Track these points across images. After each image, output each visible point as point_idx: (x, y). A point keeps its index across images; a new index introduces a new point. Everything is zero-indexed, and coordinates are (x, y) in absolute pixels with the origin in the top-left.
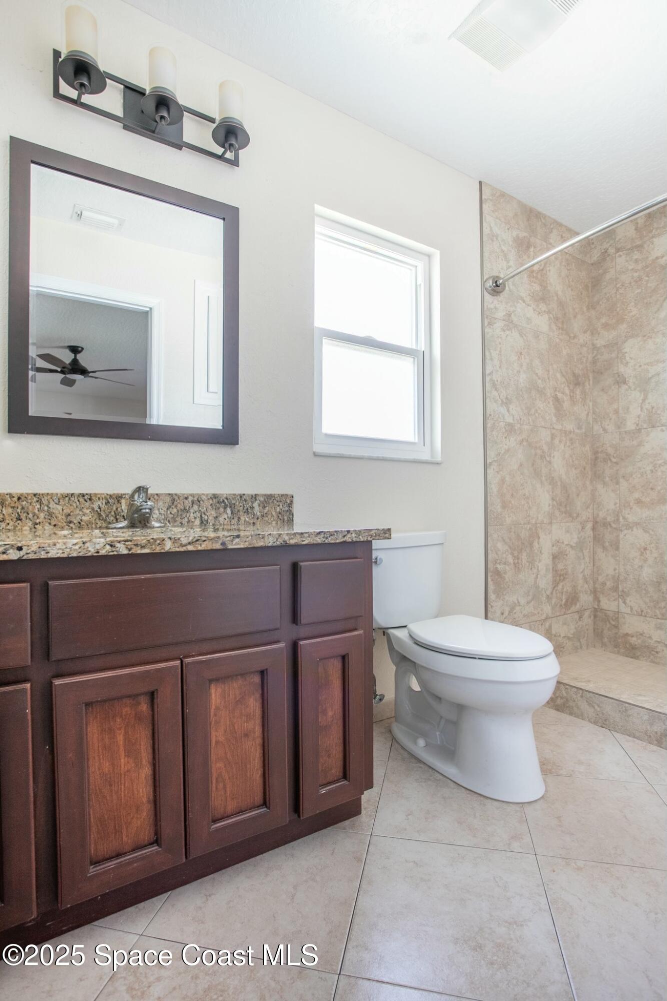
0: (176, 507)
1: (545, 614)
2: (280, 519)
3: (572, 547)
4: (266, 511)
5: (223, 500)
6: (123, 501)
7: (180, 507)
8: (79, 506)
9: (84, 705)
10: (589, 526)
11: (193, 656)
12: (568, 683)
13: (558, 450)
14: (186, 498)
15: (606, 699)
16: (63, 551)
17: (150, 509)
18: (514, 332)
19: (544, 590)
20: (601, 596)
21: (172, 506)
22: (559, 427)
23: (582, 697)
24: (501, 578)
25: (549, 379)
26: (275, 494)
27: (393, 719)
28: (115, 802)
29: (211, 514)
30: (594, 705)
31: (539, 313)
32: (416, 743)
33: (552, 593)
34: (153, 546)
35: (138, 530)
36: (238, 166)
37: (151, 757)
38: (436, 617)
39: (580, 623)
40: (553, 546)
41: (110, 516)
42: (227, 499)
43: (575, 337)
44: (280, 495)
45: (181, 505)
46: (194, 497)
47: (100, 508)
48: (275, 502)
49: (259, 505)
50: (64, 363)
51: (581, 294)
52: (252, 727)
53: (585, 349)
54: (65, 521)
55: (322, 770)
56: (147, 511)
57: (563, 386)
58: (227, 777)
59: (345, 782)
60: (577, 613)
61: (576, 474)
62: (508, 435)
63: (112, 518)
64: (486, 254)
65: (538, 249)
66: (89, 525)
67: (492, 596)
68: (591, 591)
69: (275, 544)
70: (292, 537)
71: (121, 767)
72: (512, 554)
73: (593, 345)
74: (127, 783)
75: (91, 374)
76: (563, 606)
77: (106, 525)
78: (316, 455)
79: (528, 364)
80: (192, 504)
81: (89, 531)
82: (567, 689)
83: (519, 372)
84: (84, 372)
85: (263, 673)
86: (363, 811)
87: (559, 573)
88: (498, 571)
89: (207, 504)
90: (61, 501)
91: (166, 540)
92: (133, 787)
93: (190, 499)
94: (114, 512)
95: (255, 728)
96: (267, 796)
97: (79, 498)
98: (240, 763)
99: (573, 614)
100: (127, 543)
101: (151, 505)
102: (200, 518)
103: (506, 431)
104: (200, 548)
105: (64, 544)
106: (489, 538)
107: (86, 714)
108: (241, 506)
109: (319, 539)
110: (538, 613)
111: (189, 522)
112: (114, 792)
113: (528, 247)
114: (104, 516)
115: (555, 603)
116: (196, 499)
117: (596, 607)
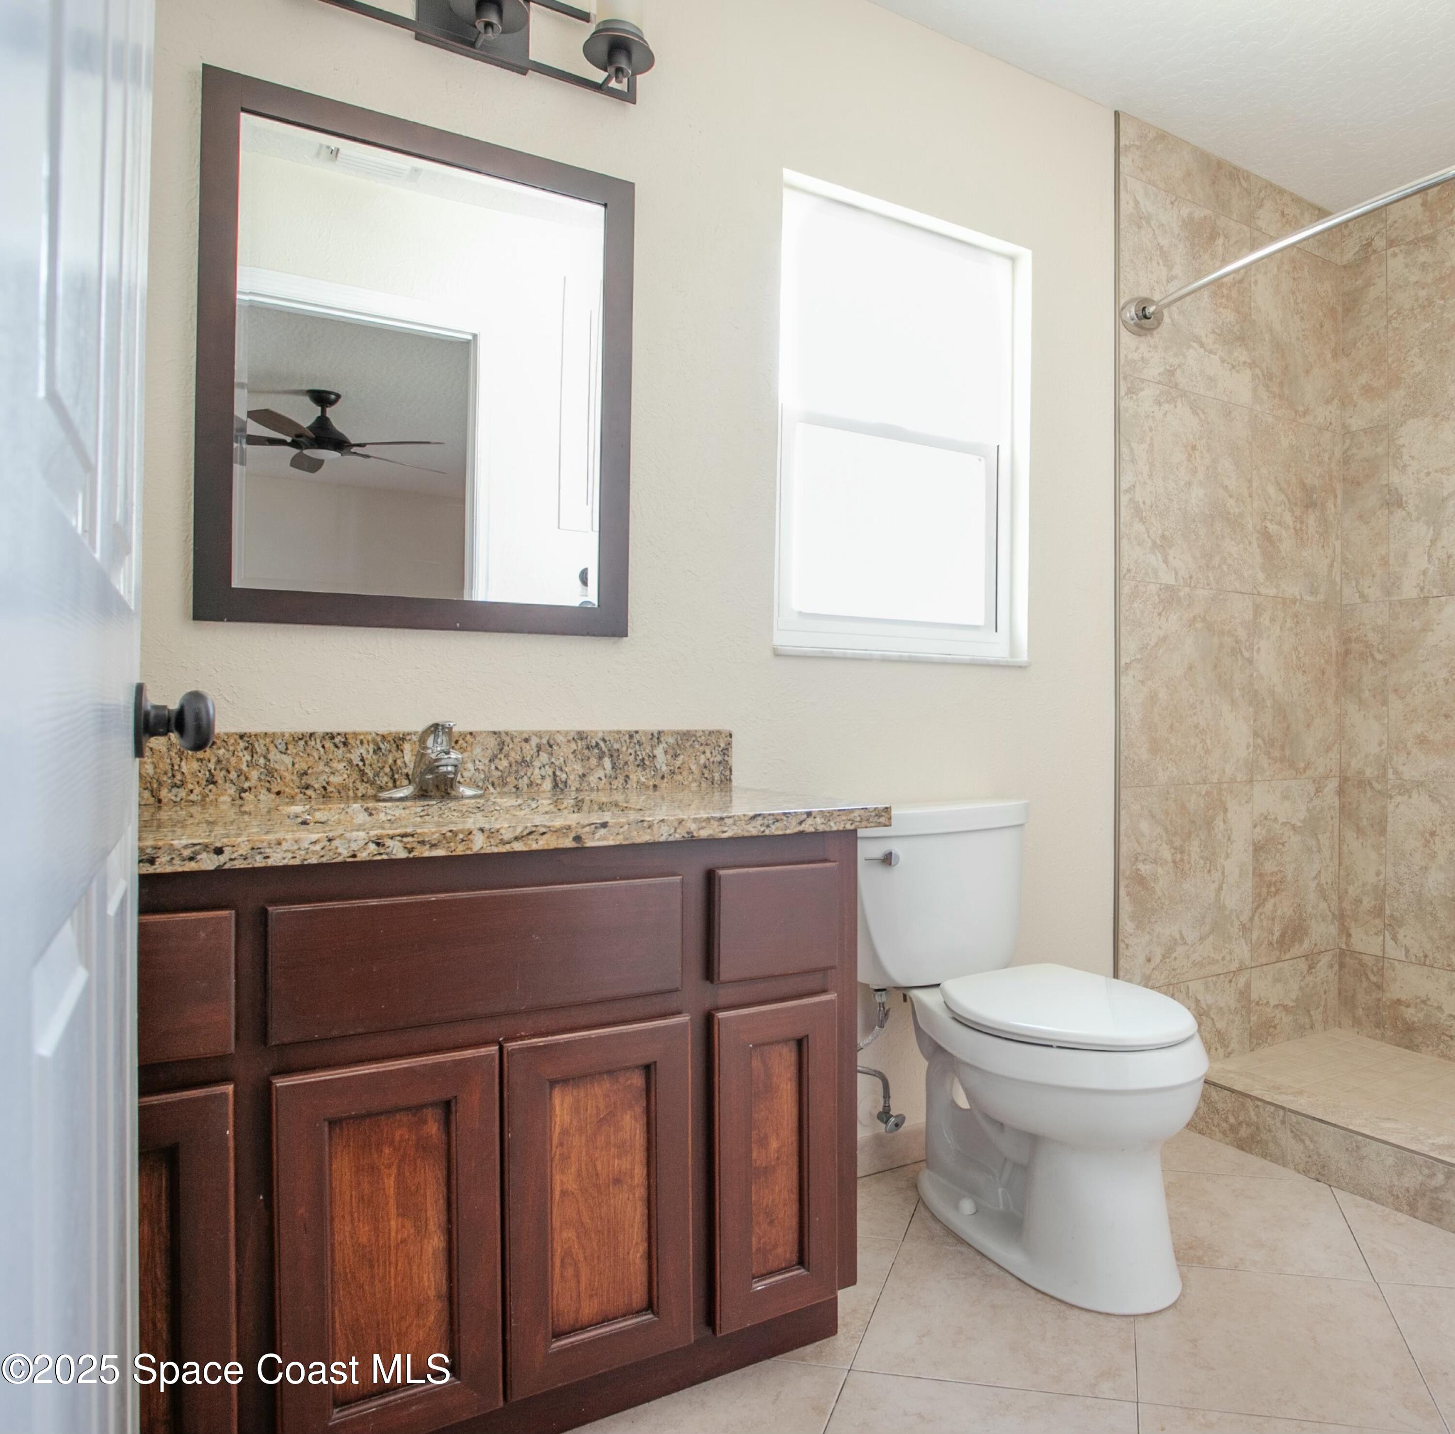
0: (507, 756)
1: (1237, 961)
2: (706, 778)
3: (1294, 827)
4: (678, 763)
5: (597, 742)
6: (407, 747)
7: (515, 756)
8: (324, 757)
9: (326, 1123)
10: (1332, 784)
11: (522, 1038)
12: (1260, 1097)
13: (1269, 637)
14: (526, 740)
15: (1324, 1126)
16: (295, 855)
17: (456, 766)
18: (1179, 405)
19: (1235, 914)
20: (1353, 924)
21: (499, 756)
22: (1272, 592)
23: (1283, 1122)
24: (1147, 889)
25: (1251, 496)
26: (696, 731)
27: (923, 1164)
28: (378, 1296)
29: (574, 770)
30: (1303, 1137)
31: (1233, 367)
32: (957, 1207)
33: (1251, 919)
34: (452, 844)
35: (434, 802)
36: (634, 103)
37: (443, 1218)
38: (1006, 967)
39: (1310, 978)
40: (1255, 827)
41: (381, 774)
42: (604, 740)
43: (1305, 413)
44: (707, 733)
45: (516, 753)
46: (541, 738)
47: (362, 760)
48: (697, 746)
49: (666, 752)
50: (301, 427)
51: (1322, 327)
52: (629, 1167)
53: (1327, 435)
54: (298, 784)
55: (758, 1250)
56: (450, 768)
57: (1279, 509)
58: (581, 1258)
59: (801, 1271)
60: (1303, 959)
61: (1305, 684)
62: (1164, 608)
63: (386, 779)
64: (1126, 256)
65: (1231, 242)
66: (343, 794)
67: (1127, 925)
68: (1333, 914)
69: (672, 837)
70: (704, 824)
71: (389, 1233)
72: (1170, 842)
73: (1344, 426)
74: (400, 1264)
75: (354, 450)
76: (1275, 946)
77: (374, 793)
78: (778, 654)
79: (1208, 469)
80: (538, 751)
81: (342, 806)
82: (1257, 1106)
83: (1189, 484)
84: (340, 444)
85: (648, 1069)
86: (840, 1330)
87: (1267, 879)
88: (1141, 875)
89: (565, 751)
90: (290, 746)
91: (473, 833)
92: (411, 1270)
93: (534, 741)
94: (390, 767)
95: (633, 1169)
96: (655, 1293)
97: (324, 742)
98: (606, 1232)
99: (1295, 961)
100: (405, 839)
101: (456, 759)
102: (552, 778)
103: (1162, 601)
104: (535, 846)
105: (296, 842)
106: (1123, 812)
107: (331, 1138)
108: (631, 754)
109: (755, 827)
110: (1223, 959)
111: (531, 784)
112: (377, 1277)
113: (1213, 238)
114: (371, 775)
115: (1258, 939)
116: (544, 741)
117: (1344, 947)
